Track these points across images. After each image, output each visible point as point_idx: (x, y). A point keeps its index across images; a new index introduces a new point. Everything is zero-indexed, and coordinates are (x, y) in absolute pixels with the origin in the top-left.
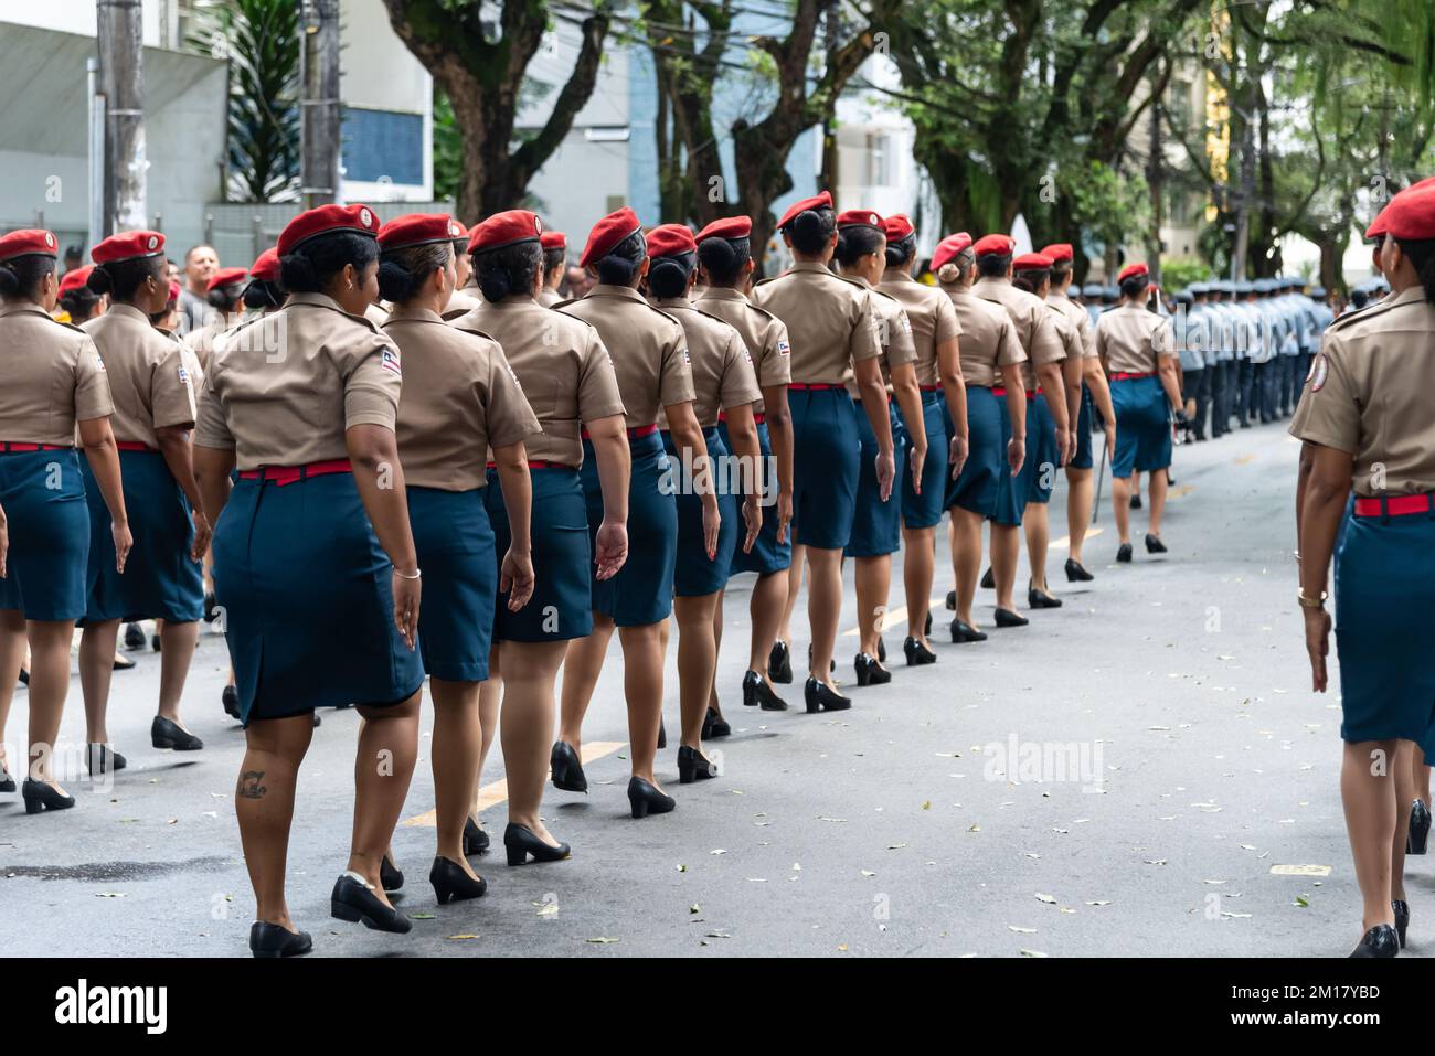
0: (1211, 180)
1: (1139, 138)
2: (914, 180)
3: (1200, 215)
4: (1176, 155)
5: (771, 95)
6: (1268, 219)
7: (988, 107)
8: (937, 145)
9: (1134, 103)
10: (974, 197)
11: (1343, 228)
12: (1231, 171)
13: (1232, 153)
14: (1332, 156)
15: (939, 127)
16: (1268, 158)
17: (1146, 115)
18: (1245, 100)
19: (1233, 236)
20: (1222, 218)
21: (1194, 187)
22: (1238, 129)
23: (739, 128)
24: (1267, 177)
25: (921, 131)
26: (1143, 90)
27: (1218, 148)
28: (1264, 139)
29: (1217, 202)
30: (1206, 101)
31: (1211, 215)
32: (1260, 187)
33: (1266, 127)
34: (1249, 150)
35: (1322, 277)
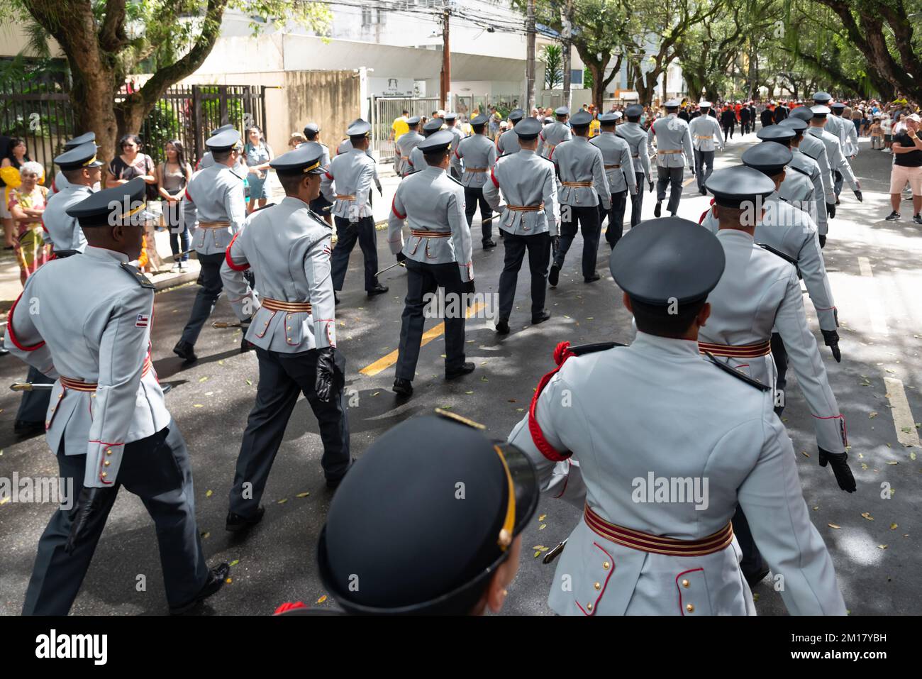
0: (745, 76)
1: (730, 69)
2: (682, 80)
3: (742, 82)
4: (737, 71)
5: (654, 67)
6: (757, 83)
7: (698, 65)
8: (687, 73)
9: (729, 62)
10: (695, 84)
11: (774, 84)
12: (749, 74)
13: (749, 70)
14: (772, 69)
15: (688, 69)
16: (757, 71)
17: (732, 64)
18: (753, 59)
19: (749, 87)
20: (746, 84)
21: (741, 77)
22: (751, 65)
23: (647, 73)
24: (757, 75)
25: (684, 70)
26: (731, 59)
27: (746, 68)
28: (757, 67)
29: (746, 79)
30: (744, 59)
31: (744, 82)
32: (755, 76)
33: (757, 64)
34: (754, 69)
35: (769, 94)
